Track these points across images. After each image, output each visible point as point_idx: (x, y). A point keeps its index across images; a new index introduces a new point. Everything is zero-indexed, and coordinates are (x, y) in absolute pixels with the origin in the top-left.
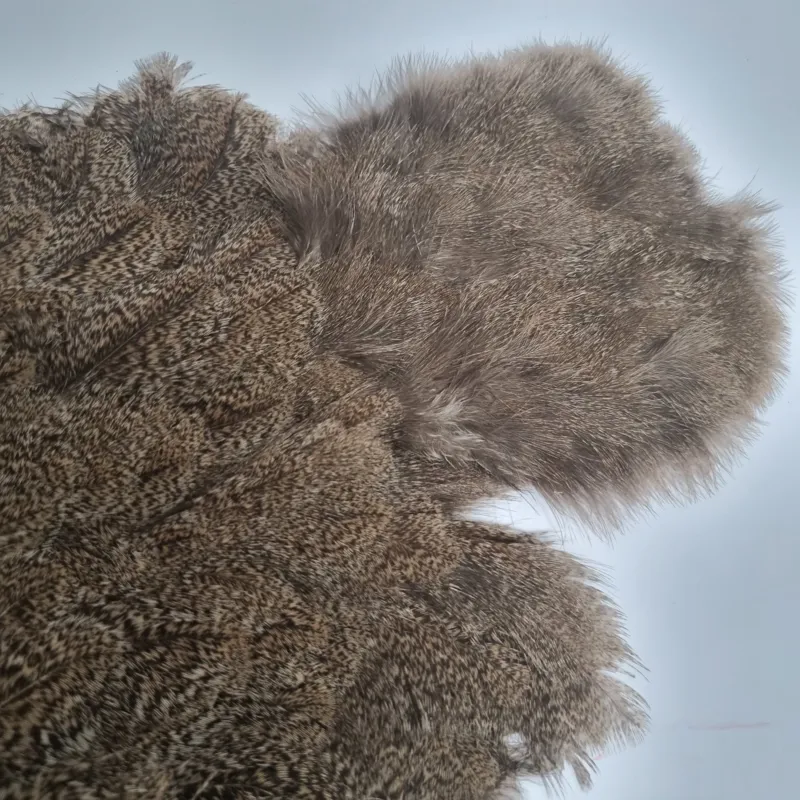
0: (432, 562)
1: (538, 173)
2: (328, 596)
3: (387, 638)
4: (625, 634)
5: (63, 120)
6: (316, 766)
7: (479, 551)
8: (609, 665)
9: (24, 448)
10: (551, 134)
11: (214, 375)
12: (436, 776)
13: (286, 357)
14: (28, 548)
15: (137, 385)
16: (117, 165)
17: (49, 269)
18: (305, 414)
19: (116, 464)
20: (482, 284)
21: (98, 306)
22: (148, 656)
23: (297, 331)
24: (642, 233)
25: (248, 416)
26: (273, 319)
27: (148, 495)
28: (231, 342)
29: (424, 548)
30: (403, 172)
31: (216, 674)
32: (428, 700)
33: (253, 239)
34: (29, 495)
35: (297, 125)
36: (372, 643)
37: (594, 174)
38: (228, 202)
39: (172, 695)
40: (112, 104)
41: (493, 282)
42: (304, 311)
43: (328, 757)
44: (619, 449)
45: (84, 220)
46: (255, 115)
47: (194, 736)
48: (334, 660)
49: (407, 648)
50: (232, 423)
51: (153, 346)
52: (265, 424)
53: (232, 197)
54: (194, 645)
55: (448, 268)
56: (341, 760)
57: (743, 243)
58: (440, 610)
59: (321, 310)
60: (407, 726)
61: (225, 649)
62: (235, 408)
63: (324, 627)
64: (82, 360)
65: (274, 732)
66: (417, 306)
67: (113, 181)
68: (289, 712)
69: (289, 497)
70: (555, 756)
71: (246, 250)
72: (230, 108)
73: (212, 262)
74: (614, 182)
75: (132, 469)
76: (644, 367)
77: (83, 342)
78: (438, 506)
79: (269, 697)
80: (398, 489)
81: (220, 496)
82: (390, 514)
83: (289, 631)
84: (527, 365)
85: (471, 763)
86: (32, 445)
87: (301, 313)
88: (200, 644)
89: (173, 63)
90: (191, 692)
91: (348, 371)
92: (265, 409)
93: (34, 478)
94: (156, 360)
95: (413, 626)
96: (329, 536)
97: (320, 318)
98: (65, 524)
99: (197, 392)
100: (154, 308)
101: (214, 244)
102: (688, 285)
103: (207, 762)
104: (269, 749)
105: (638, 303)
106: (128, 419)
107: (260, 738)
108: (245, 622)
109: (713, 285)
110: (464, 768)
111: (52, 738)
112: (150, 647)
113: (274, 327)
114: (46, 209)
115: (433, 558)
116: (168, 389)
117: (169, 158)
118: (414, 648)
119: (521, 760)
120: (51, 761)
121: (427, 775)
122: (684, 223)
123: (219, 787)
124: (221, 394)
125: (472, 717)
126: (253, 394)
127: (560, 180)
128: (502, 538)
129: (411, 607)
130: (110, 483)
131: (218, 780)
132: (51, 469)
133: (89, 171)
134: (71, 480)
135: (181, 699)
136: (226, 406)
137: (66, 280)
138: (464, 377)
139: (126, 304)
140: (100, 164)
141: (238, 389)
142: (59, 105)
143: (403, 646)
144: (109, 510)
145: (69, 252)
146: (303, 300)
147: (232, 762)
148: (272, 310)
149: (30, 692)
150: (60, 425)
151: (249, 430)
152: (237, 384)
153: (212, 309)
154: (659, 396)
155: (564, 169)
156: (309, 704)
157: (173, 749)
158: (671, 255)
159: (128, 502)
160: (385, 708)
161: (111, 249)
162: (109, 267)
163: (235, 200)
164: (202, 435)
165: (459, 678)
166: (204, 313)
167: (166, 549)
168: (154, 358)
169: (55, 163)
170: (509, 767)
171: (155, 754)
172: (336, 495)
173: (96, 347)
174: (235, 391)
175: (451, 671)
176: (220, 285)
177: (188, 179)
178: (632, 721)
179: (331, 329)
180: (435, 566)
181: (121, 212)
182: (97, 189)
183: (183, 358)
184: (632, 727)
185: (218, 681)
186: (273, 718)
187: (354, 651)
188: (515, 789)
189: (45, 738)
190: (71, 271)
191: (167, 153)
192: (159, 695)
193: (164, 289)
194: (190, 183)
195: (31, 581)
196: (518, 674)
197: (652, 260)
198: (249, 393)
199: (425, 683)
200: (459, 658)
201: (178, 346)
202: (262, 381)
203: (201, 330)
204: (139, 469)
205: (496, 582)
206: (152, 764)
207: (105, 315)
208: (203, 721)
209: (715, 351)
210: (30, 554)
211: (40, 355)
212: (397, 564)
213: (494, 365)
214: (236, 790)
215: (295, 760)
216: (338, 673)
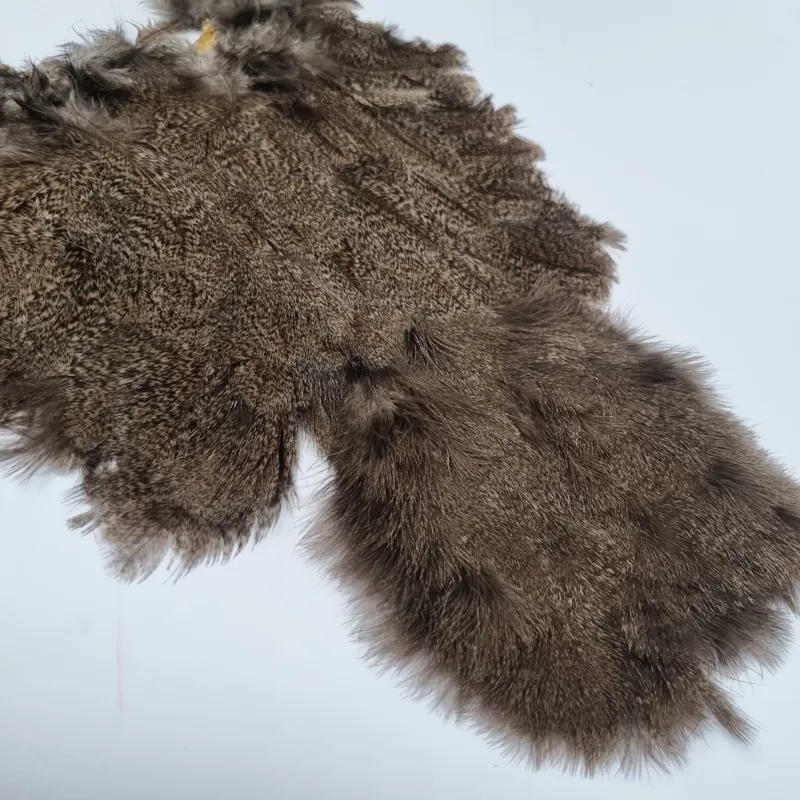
0: (253, 388)
4: (208, 562)
6: (97, 314)
7: (268, 425)
11: (371, 252)
12: (86, 399)
13: (401, 296)
14: (236, 182)
15: (352, 213)
19: (296, 211)
22: (169, 223)
23: (423, 302)
25: (348, 277)
26: (427, 285)
27: (280, 231)
28: (400, 261)
29: (264, 384)
31: (158, 253)
34: (268, 175)
36: (185, 346)
39: (144, 232)
42: (441, 305)
43: (102, 321)
47: (118, 245)
48: (171, 321)
50: (340, 269)
51: (382, 218)
56: (100, 331)
61: (175, 258)
62: (351, 268)
63: (194, 315)
64: (360, 184)
68: (134, 295)
69: (289, 295)
70: (98, 494)
72: (601, 272)
75: (295, 220)
82: (289, 363)
83: (190, 294)
85: (94, 425)
87: (439, 303)
88: (178, 246)
89: (620, 241)
90: (146, 241)
91: (402, 335)
92: (356, 286)
93: (279, 175)
95: (200, 374)
96: (264, 321)
97: (440, 317)
98: (253, 196)
99: (357, 245)
104: (108, 285)
106: (328, 212)
107: (116, 281)
108: (195, 270)
110: (91, 419)
112: (175, 224)
113: (421, 287)
115: (256, 389)
116: (353, 230)
118: (182, 373)
120: (105, 183)
123: (85, 261)
124: (359, 259)
126: (365, 278)
129: (215, 373)
132: (287, 181)
134: (281, 192)
135: (142, 237)
136: (352, 263)
141: (366, 269)
143: (184, 366)
144: (267, 214)
148: (434, 285)
151: (338, 278)
152: (369, 267)
153: (422, 250)
156: (139, 306)
159: (273, 222)
164: (327, 252)
165: (160, 405)
166: (417, 245)
167: (243, 236)
168: (374, 218)
170: (90, 460)
171: (107, 226)
174: (364, 267)
175: (166, 398)
180: (250, 390)
183: (379, 234)
184: (121, 566)
186: (129, 285)
187: (178, 334)
188: (73, 468)
189: (118, 180)
192: (144, 227)
195: (216, 183)
196: (165, 454)
198: (365, 275)
199: (156, 380)
201: (386, 230)
202: (376, 282)
204: (296, 223)
206: (100, 225)
208: (127, 250)
214: (82, 269)
215: (101, 301)
216: (162, 324)
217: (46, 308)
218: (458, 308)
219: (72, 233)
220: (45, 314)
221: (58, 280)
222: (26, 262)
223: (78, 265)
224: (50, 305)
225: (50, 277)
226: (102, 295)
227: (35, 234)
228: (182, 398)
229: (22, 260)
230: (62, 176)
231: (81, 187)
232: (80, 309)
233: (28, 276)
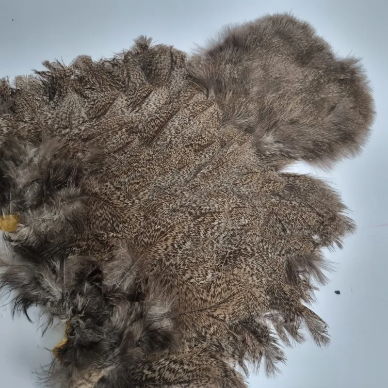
0: (277, 185)
1: (280, 58)
2: (248, 197)
3: (269, 208)
5: (116, 62)
6: (258, 247)
7: (291, 180)
8: (340, 211)
9: (141, 164)
10: (281, 44)
11: (193, 135)
12: (295, 248)
13: (213, 127)
15: (170, 141)
16: (138, 75)
17: (130, 109)
18: (223, 145)
19: (170, 166)
20: (270, 97)
21: (151, 118)
22: (199, 220)
23: (214, 119)
24: (319, 73)
25: (206, 147)
27: (182, 175)
28: (195, 124)
29: (273, 181)
30: (235, 64)
31: (222, 222)
32: (287, 225)
33: (191, 92)
34: (146, 178)
35: (193, 54)
36: (265, 210)
37: (298, 55)
38: (178, 82)
39: (210, 230)
40: (130, 54)
41: (274, 95)
43: (261, 244)
44: (327, 143)
45: (134, 93)
46: (179, 52)
47: (220, 241)
48: (255, 216)
49: (277, 210)
50: (202, 150)
51: (172, 128)
52: (212, 149)
54: (212, 215)
55: (258, 93)
56: (265, 245)
57: (353, 72)
58: (284, 198)
59: (220, 112)
60: (282, 233)
61: (222, 215)
62: (202, 145)
63: (250, 207)
64: (152, 135)
65: (243, 238)
66: (251, 106)
67: (139, 80)
68: (246, 232)
69: (228, 170)
70: (329, 240)
71: (190, 96)
72: (169, 51)
73: (180, 100)
74: (305, 58)
75: (175, 168)
76: (329, 116)
77: (150, 129)
78: (273, 169)
79: (239, 228)
80: (260, 164)
81: (205, 172)
82: (260, 172)
84: (291, 120)
85: (304, 244)
86: (144, 163)
87: (214, 113)
88: (214, 215)
89: (146, 39)
90: (216, 228)
91: (234, 129)
92: (211, 144)
93: (146, 173)
94: (174, 132)
95: (276, 204)
96: (243, 180)
97: (220, 114)
98: (159, 187)
99: (189, 141)
101: (179, 95)
102: (338, 88)
103: (226, 248)
104: (243, 243)
105: (323, 96)
106: (170, 152)
107: (240, 240)
108: (225, 207)
109: (346, 87)
110: (302, 245)
111: (178, 246)
112: (199, 217)
114: (121, 91)
115: (277, 183)
117: (155, 70)
118: (279, 210)
119: (319, 243)
120: (180, 252)
121: (292, 248)
122: (332, 68)
123: (231, 255)
124: (196, 141)
125: (302, 228)
127: (288, 59)
128: (296, 176)
129: (274, 199)
130: (170, 172)
131: (230, 253)
132: (151, 170)
133: (130, 78)
134: (158, 173)
135: (213, 231)
136: (199, 144)
137: (137, 112)
138: (273, 126)
139: (159, 116)
140: (133, 75)
141: (201, 139)
142: (112, 57)
143: (275, 210)
144: (171, 181)
145: (134, 104)
146: (213, 109)
147: (233, 247)
149: (166, 235)
150: (151, 156)
151: (208, 151)
153: (186, 115)
154: (336, 125)
155: (288, 55)
156: (251, 229)
157: (215, 246)
158: (330, 79)
159: (176, 178)
160: (275, 229)
161: (147, 100)
162: (149, 106)
163: (180, 81)
164: (194, 155)
166: (184, 116)
167: (193, 190)
169: (118, 76)
170: (316, 245)
172: (241, 168)
173: (155, 130)
175: (292, 216)
176: (186, 107)
177: (163, 76)
178: (351, 227)
179: (225, 117)
181: (146, 89)
182: (134, 83)
183: (182, 131)
184: (352, 229)
185: (222, 224)
186: (242, 234)
187: (261, 213)
188: (319, 251)
189: (176, 246)
190: (137, 109)
191: (154, 68)
192: (206, 230)
194: (164, 77)
195: (154, 205)
197: (324, 81)
198: (205, 140)
199: (285, 220)
200: (293, 212)
201: (180, 127)
202: (208, 136)
203: (185, 122)
204: (177, 167)
205: (299, 188)
207: (154, 120)
208: (221, 237)
209: (351, 108)
210: (150, 197)
211: (139, 134)
212: (267, 186)
213: (281, 121)
214: (237, 256)
215: (252, 246)
216: (258, 219)
217: (258, 270)
219: (217, 263)
220: (261, 270)
221: (244, 266)
222: (236, 283)
223: (235, 258)
224: (256, 268)
225: (243, 270)
226: (249, 245)
227: (220, 280)
228: (290, 210)
229: (235, 285)
230: (181, 273)
231: (187, 263)
232: (256, 254)
233: (243, 280)
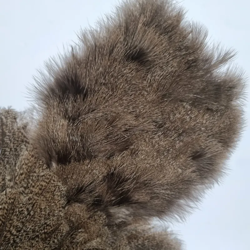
11: (37, 227)
15: (14, 241)
25: (53, 233)
26: (46, 198)
28: (36, 214)
33: (26, 164)
42: (55, 189)
50: (49, 237)
51: (12, 228)
52: (60, 233)
53: (14, 146)
62: (48, 232)
71: (26, 172)
87: (55, 191)
92: (58, 228)
99: (34, 234)
100: (4, 214)
113: (48, 200)
116: (25, 237)
124: (42, 231)
126: (52, 226)
136: (45, 233)
141: (46, 226)
146: (53, 185)
148: (44, 195)
151: (55, 236)
152: (45, 225)
164: (42, 244)
168: (14, 232)
174: (46, 228)
193: (4, 204)
198: (50, 226)
201: (19, 224)
202: (53, 220)
203: (24, 214)
218: (54, 181)
